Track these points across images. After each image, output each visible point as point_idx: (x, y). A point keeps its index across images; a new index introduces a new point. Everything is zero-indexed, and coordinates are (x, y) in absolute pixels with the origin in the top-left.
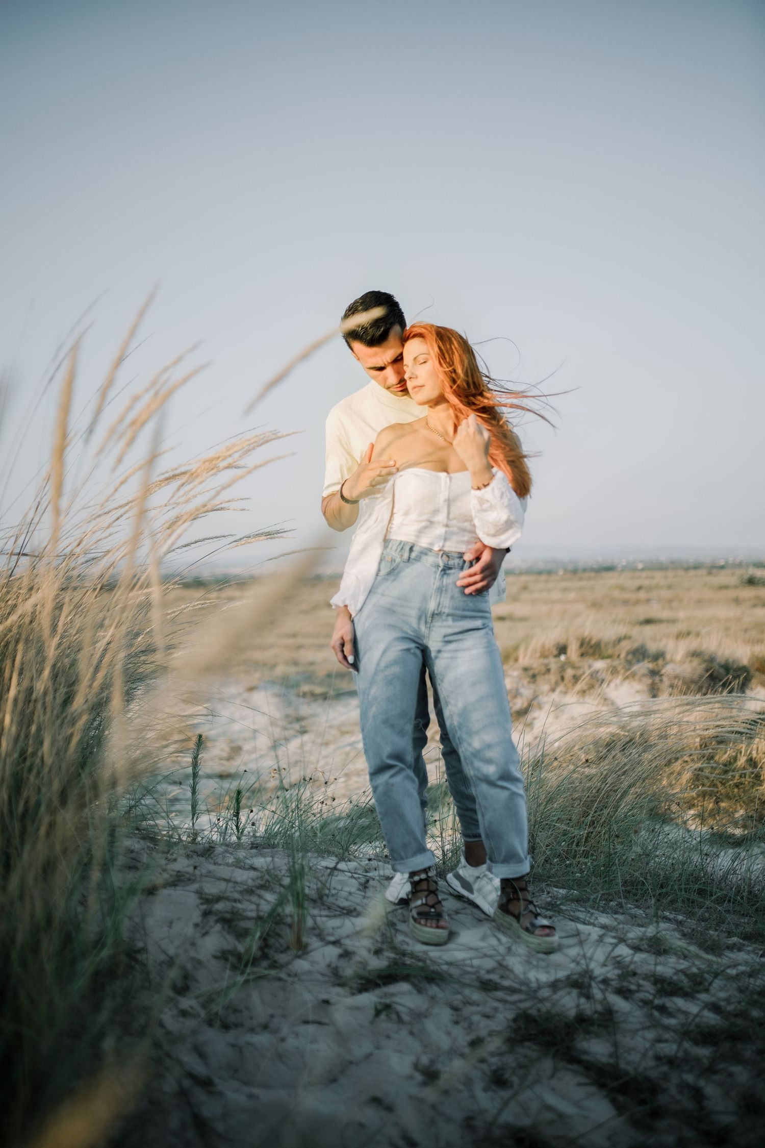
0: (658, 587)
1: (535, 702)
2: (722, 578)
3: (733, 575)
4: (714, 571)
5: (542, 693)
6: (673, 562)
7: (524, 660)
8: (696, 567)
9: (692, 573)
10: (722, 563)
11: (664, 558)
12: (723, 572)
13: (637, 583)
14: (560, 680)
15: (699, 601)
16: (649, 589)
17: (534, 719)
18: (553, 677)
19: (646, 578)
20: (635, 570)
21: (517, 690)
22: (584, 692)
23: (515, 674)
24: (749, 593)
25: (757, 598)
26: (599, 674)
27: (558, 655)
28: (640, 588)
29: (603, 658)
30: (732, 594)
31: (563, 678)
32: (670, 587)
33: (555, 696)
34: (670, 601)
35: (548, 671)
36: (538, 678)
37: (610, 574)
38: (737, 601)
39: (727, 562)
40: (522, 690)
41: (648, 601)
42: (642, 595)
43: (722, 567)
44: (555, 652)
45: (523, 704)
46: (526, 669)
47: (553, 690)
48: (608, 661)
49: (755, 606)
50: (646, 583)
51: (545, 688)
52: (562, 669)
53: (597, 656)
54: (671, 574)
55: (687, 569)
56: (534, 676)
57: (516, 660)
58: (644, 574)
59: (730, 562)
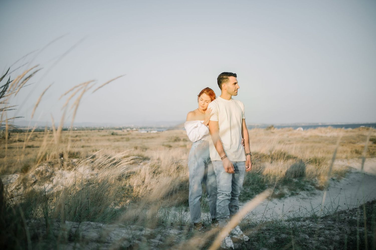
0: (83, 136)
1: (53, 174)
2: (103, 133)
3: (106, 132)
4: (100, 131)
5: (56, 170)
6: (87, 128)
7: (49, 160)
8: (94, 129)
9: (93, 131)
10: (102, 128)
11: (83, 126)
12: (103, 131)
13: (76, 134)
14: (62, 165)
15: (97, 140)
16: (80, 136)
17: (53, 179)
18: (59, 165)
19: (78, 133)
20: (74, 130)
21: (47, 169)
22: (70, 169)
23: (46, 164)
24: (112, 137)
25: (115, 139)
26: (75, 163)
27: (61, 158)
28: (77, 136)
29: (76, 158)
30: (107, 138)
31: (63, 165)
32: (87, 136)
33: (60, 171)
34: (88, 140)
35: (58, 163)
36: (54, 165)
37: (66, 131)
38: (109, 140)
39: (104, 128)
40: (49, 170)
41: (80, 140)
42: (78, 138)
43: (102, 129)
44: (59, 157)
45: (49, 174)
46: (50, 163)
47: (59, 169)
48: (78, 159)
49: (115, 141)
50: (79, 134)
51: (57, 168)
52: (62, 162)
53: (74, 158)
54: (86, 131)
55: (91, 130)
56: (53, 165)
57: (46, 160)
58: (77, 132)
59: (105, 128)
